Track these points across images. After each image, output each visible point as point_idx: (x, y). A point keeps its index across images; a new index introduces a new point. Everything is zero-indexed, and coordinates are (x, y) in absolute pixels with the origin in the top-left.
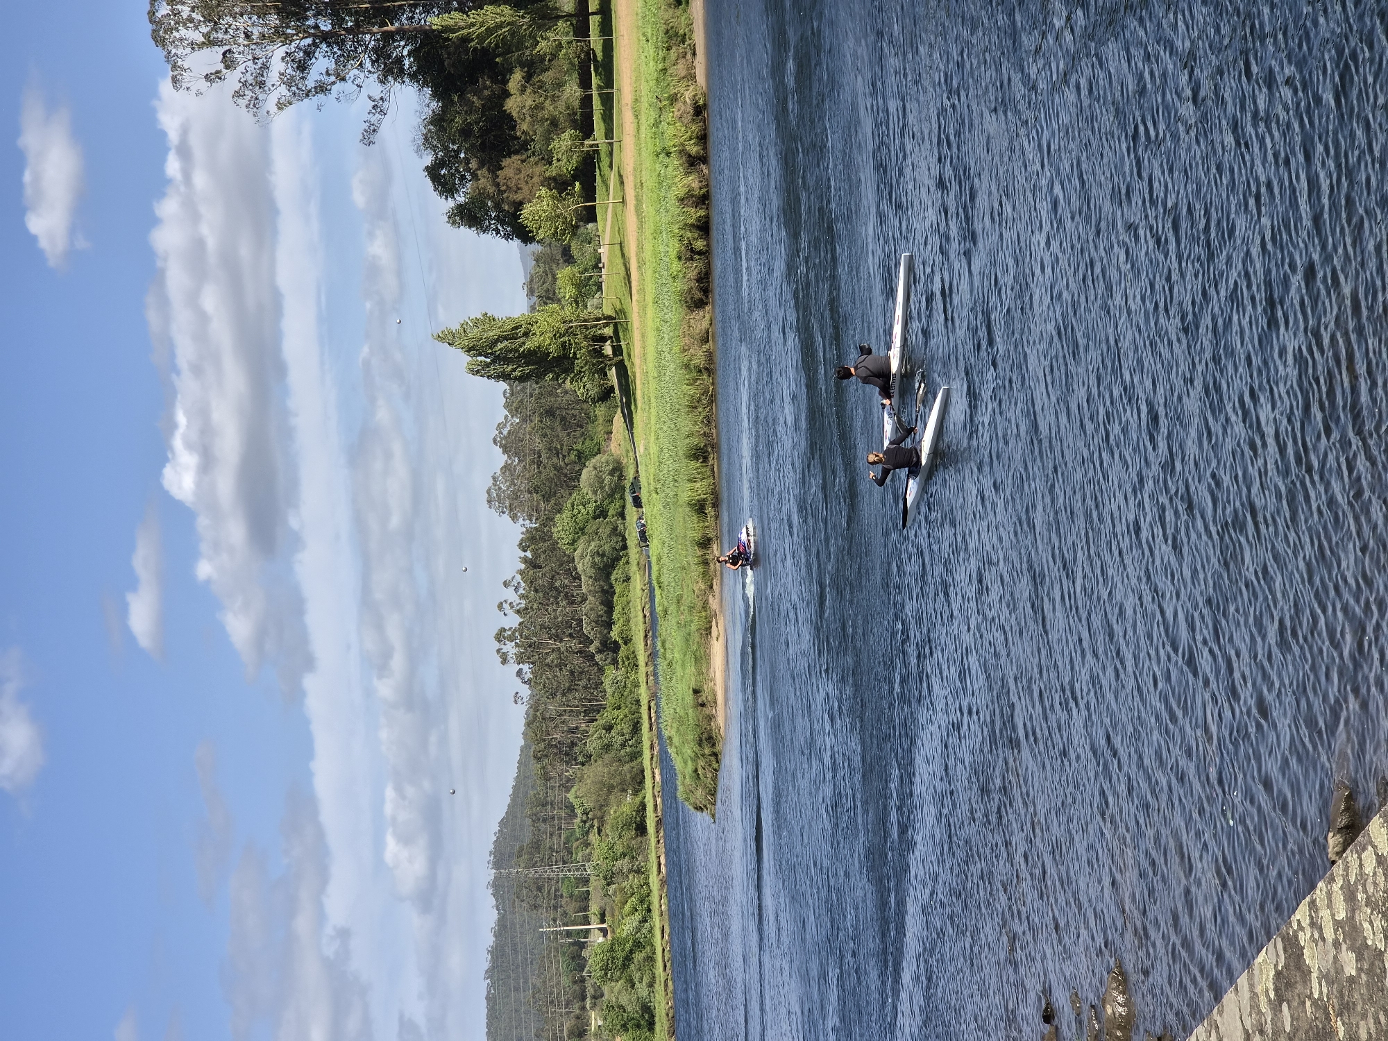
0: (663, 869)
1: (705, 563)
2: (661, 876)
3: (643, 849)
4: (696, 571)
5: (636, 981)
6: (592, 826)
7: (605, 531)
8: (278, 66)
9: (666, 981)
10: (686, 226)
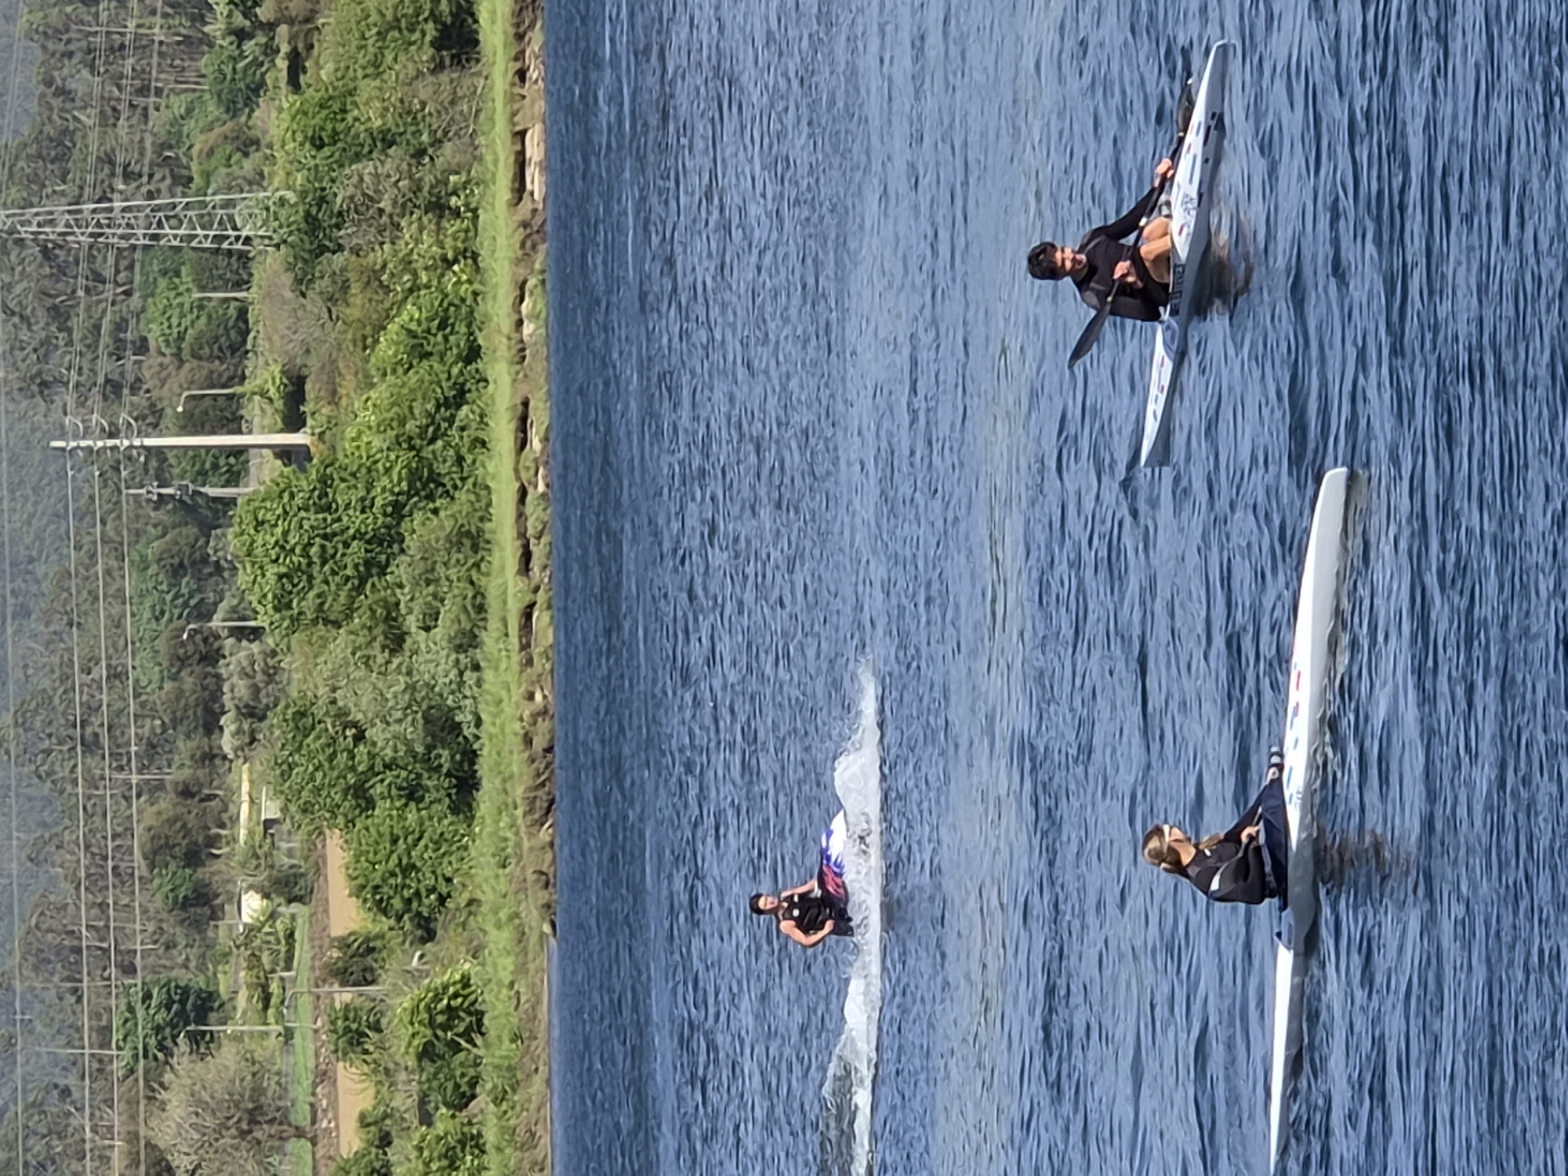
0: (535, 181)
2: (526, 206)
5: (412, 623)
6: (271, 50)
9: (527, 613)
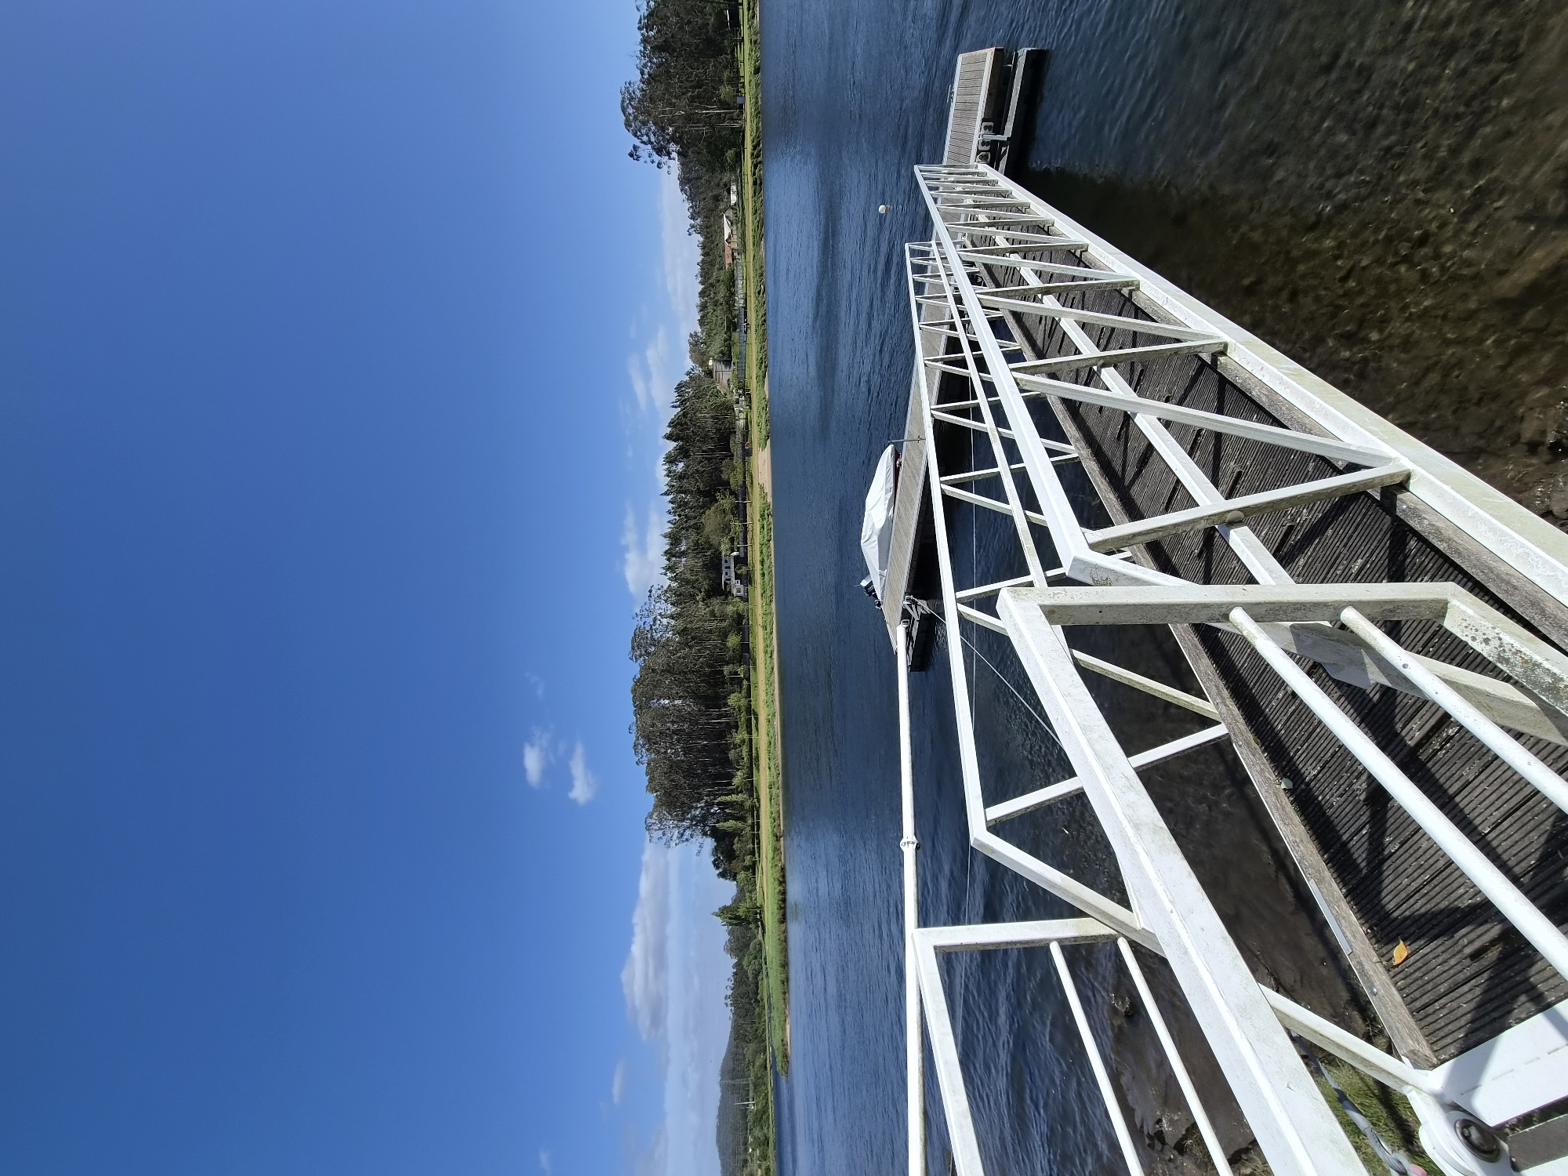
1: (785, 999)
3: (766, 1075)
4: (782, 1002)
7: (757, 963)
8: (676, 834)
10: (779, 900)
